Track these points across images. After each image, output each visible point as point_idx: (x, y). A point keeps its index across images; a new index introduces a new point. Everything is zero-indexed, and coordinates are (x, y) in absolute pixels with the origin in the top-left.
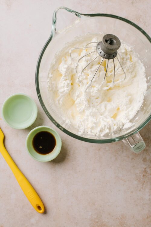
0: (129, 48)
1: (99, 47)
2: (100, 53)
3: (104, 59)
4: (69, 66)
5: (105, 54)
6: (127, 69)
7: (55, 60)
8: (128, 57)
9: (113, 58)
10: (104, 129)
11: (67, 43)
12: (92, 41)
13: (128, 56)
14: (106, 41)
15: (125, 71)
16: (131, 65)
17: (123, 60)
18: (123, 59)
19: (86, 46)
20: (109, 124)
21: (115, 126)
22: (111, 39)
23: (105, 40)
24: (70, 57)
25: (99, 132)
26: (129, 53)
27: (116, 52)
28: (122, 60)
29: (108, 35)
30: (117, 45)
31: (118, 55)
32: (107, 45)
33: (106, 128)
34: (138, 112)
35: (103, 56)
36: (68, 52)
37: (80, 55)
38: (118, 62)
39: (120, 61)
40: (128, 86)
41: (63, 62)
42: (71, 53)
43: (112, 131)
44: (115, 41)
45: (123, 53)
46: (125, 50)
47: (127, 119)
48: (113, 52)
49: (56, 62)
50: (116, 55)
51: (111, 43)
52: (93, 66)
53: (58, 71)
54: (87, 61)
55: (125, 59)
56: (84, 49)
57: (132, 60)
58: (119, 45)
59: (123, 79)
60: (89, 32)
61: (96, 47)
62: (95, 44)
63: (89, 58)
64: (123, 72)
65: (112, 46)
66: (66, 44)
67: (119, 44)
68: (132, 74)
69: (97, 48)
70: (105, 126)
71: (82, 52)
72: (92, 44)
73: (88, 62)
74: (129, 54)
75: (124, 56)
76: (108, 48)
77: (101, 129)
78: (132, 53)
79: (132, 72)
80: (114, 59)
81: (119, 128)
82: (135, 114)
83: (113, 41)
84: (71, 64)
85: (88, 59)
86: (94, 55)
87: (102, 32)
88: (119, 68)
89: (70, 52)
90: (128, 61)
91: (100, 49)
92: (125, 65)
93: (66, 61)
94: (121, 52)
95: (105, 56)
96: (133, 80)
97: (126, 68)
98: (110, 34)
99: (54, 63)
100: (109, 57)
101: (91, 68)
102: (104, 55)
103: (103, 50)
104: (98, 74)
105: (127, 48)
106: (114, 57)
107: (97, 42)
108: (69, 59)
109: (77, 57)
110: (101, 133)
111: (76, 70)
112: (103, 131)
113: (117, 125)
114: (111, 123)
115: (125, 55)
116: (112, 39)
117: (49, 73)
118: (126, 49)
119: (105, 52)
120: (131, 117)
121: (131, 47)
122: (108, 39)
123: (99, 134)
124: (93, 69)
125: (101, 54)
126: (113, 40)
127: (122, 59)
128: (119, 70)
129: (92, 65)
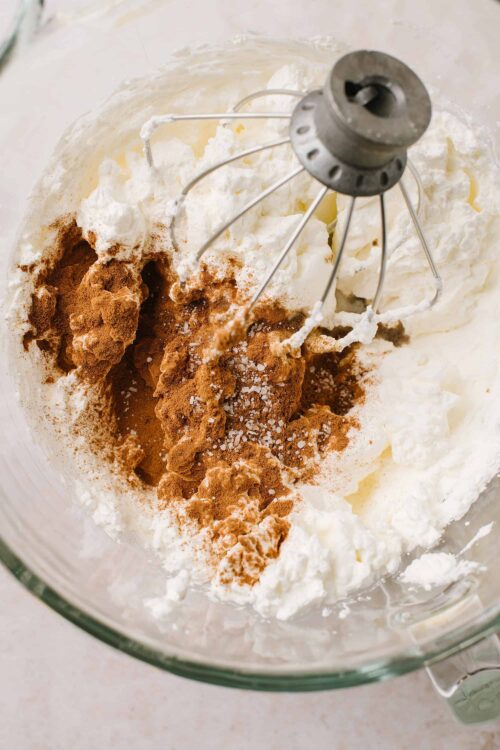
0: (469, 134)
1: (308, 120)
2: (311, 155)
3: (331, 192)
4: (131, 212)
5: (334, 162)
6: (450, 247)
7: (61, 171)
8: (460, 186)
9: (380, 192)
10: (299, 579)
11: (127, 83)
12: (270, 86)
13: (461, 178)
14: (351, 90)
15: (437, 256)
16: (471, 225)
17: (431, 198)
18: (430, 190)
19: (235, 110)
20: (325, 553)
21: (359, 560)
22: (380, 78)
23: (340, 85)
24: (145, 159)
25: (270, 597)
26: (463, 164)
27: (400, 157)
28: (425, 198)
29: (364, 57)
30: (413, 117)
31: (407, 177)
32: (354, 114)
33: (311, 573)
34: (488, 485)
35: (324, 174)
36: (136, 132)
37: (199, 152)
38: (405, 206)
39: (415, 208)
40: (447, 331)
41: (105, 183)
42: (148, 142)
43: (342, 589)
44: (399, 95)
45: (432, 162)
46: (445, 144)
47: (430, 523)
48: (385, 156)
49: (66, 182)
50: (400, 175)
51: (379, 103)
52: (271, 220)
54: (237, 189)
55: (440, 195)
56: (223, 121)
57: (477, 200)
58: (421, 121)
59: (425, 303)
60: (253, 33)
61: (286, 122)
62: (286, 105)
63: (248, 173)
64: (426, 263)
65: (383, 121)
66: (124, 87)
67: (422, 112)
68: (472, 275)
69: (292, 124)
70: (304, 562)
71: (211, 140)
72: (270, 98)
73: (243, 196)
74: (466, 170)
75: (438, 175)
76: (359, 130)
77: (282, 579)
78: (479, 163)
79: (473, 263)
80: (387, 194)
81: (383, 567)
82: (476, 496)
83: (388, 91)
84: (150, 199)
85: (242, 179)
86: (275, 161)
87: (328, 38)
88: (405, 240)
89: (144, 135)
90: (459, 203)
91: (312, 132)
92: (441, 227)
93: (121, 181)
94: (422, 157)
95: (338, 176)
96: (475, 304)
97: (442, 242)
98: (372, 54)
99: (57, 186)
100: (360, 181)
101: (256, 228)
102: (329, 168)
103: (328, 141)
104: (294, 263)
105: (456, 139)
106: (387, 182)
107: (295, 88)
108: (140, 174)
109: (181, 165)
110: (276, 602)
111: (172, 235)
112: (289, 590)
113: (374, 556)
114: (336, 540)
115: (443, 172)
116: (386, 80)
117: (21, 242)
118: (449, 141)
119: (335, 155)
120: (453, 509)
121: (480, 129)
122: (359, 78)
123: (270, 607)
124: (264, 238)
125: (313, 164)
126: (389, 85)
127: (426, 192)
128: (406, 252)
129: (263, 215)
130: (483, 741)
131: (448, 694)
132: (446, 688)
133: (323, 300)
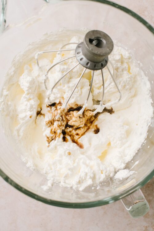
0: (127, 53)
1: (80, 50)
2: (81, 59)
3: (87, 69)
4: (34, 79)
5: (88, 61)
6: (123, 85)
7: (13, 69)
8: (125, 67)
9: (101, 69)
10: (85, 179)
11: (31, 44)
12: (70, 42)
13: (125, 65)
14: (91, 41)
15: (120, 87)
16: (129, 78)
17: (117, 71)
18: (117, 69)
19: (61, 49)
20: (92, 171)
21: (102, 173)
22: (99, 37)
23: (88, 40)
24: (37, 65)
25: (77, 184)
26: (126, 61)
27: (106, 59)
28: (115, 71)
29: (94, 32)
30: (108, 47)
31: (109, 64)
32: (92, 47)
33: (88, 177)
34: (138, 151)
35: (85, 65)
36: (33, 58)
37: (52, 62)
38: (109, 74)
39: (112, 74)
40: (125, 109)
41: (26, 72)
42: (37, 59)
43: (98, 182)
44: (104, 41)
45: (117, 61)
46: (121, 56)
47: (122, 162)
48: (102, 58)
49: (15, 72)
50: (106, 64)
51: (99, 44)
52: (72, 80)
53: (18, 85)
54: (62, 71)
55: (120, 70)
56: (58, 52)
57: (130, 71)
58: (111, 48)
59: (117, 100)
60: (64, 28)
62: (75, 46)
63: (65, 67)
64: (117, 90)
65: (100, 49)
66: (30, 45)
67: (111, 46)
68: (130, 92)
69: (75, 51)
70: (86, 174)
71: (55, 58)
72: (71, 45)
73: (64, 73)
74: (127, 63)
75: (119, 65)
76: (93, 52)
77: (80, 179)
78: (130, 60)
79: (130, 89)
80: (103, 69)
81: (109, 175)
82: (135, 154)
83: (101, 41)
84: (39, 76)
85: (64, 68)
86: (73, 63)
87: (86, 28)
88: (111, 83)
89: (36, 58)
90: (125, 72)
91: (81, 53)
92: (121, 79)
93: (30, 71)
94: (114, 60)
95: (89, 65)
96: (132, 101)
97: (121, 83)
98: (96, 31)
99: (13, 73)
100: (95, 66)
101: (69, 82)
102: (86, 63)
103: (85, 55)
104: (80, 91)
105: (123, 54)
106: (103, 66)
107: (77, 42)
108: (36, 68)
109: (47, 65)
110: (79, 186)
111: (45, 85)
112: (82, 182)
113: (106, 172)
114: (95, 168)
115: (120, 63)
116: (101, 38)
117: (3, 89)
118: (121, 55)
119: (88, 59)
120: (128, 158)
121: (130, 51)
122: (93, 38)
123: (77, 187)
124: (71, 85)
125: (82, 62)
126: (101, 39)
128: (111, 87)
129: (71, 78)
130: (144, 229)
131: (129, 210)
132: (128, 208)
133: (87, 100)
